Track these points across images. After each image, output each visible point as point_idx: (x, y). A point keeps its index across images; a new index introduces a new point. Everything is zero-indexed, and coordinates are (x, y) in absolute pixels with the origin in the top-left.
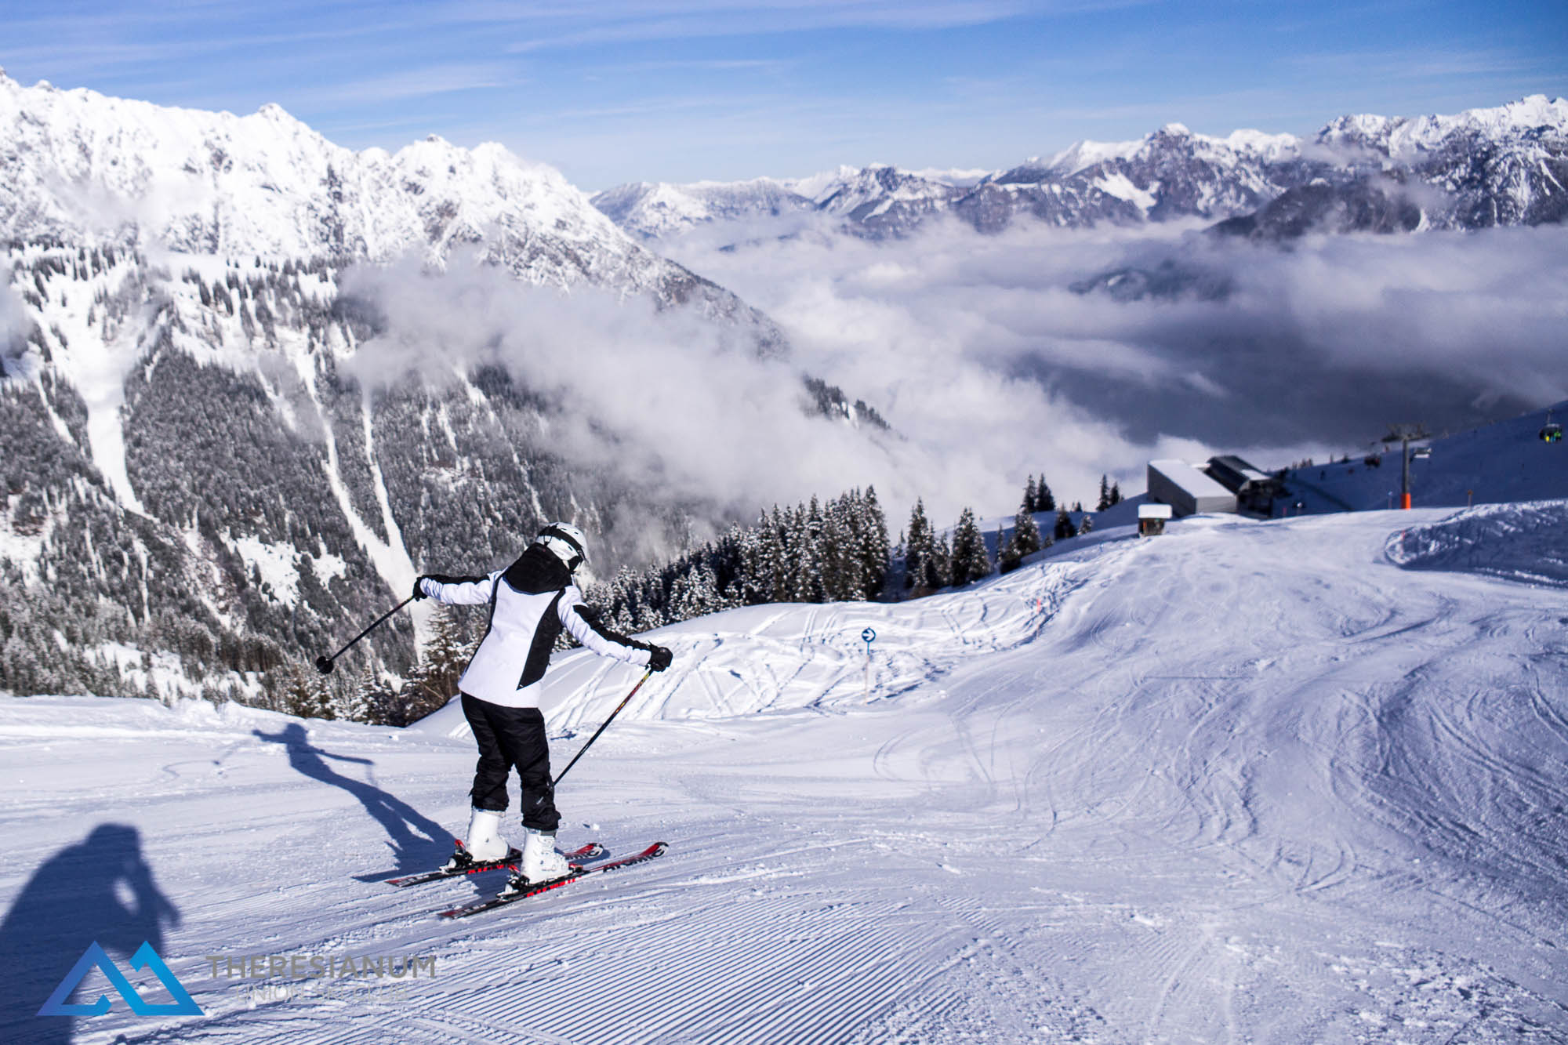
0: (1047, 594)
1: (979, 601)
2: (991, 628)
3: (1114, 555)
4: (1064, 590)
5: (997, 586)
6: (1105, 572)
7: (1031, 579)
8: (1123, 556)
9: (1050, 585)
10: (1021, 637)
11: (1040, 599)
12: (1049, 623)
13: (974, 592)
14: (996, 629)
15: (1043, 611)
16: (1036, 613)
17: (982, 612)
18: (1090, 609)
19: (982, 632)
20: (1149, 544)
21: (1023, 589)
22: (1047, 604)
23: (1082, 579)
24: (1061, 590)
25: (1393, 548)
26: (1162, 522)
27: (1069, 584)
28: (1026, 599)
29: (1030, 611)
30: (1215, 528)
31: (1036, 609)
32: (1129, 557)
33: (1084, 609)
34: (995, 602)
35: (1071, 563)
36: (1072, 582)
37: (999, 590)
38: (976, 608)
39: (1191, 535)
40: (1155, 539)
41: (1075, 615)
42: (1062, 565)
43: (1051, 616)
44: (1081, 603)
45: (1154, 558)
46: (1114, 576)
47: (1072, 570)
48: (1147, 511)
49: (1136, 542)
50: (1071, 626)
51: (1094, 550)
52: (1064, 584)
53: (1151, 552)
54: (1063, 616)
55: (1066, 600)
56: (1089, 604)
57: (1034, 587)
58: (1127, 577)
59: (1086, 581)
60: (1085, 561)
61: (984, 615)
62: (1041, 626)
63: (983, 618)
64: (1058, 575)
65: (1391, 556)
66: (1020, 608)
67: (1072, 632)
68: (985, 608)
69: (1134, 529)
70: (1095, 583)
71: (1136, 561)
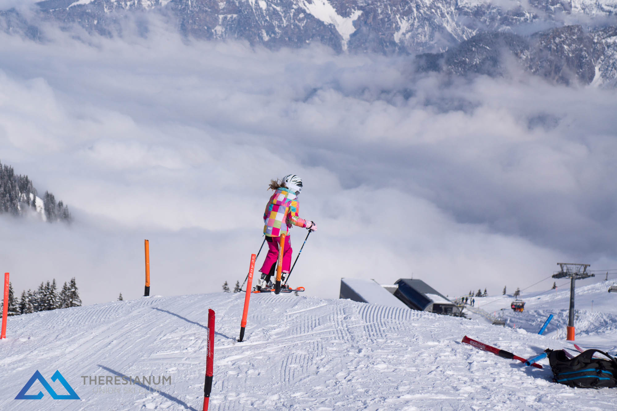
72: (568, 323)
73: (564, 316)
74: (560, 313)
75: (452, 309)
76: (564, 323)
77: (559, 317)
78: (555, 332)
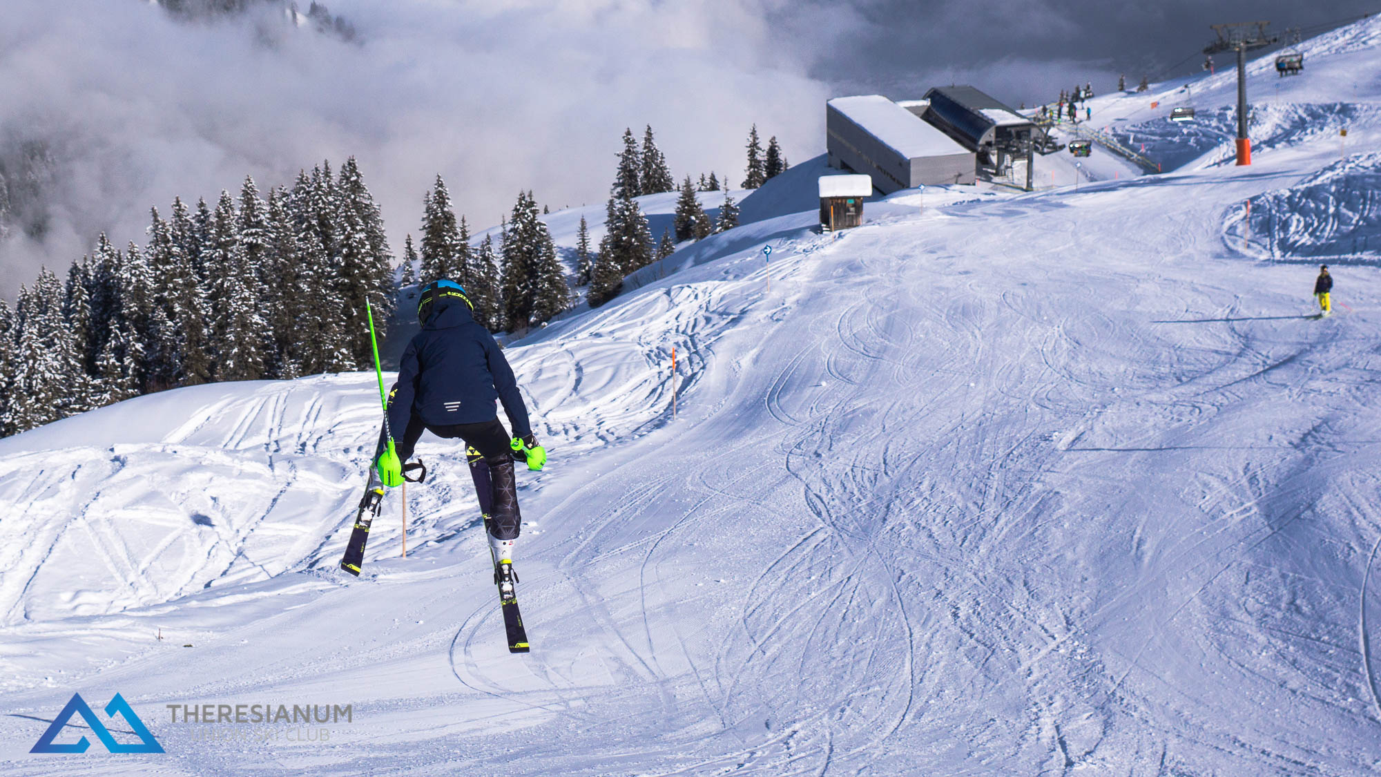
0: (681, 339)
1: (567, 358)
2: (592, 404)
3: (786, 264)
4: (708, 330)
5: (593, 329)
6: (775, 295)
7: (650, 314)
8: (801, 266)
9: (683, 321)
10: (645, 415)
11: (670, 346)
12: (691, 389)
13: (557, 341)
14: (601, 404)
15: (678, 367)
16: (667, 372)
17: (574, 376)
18: (756, 361)
19: (577, 412)
20: (841, 241)
21: (638, 331)
22: (683, 356)
23: (737, 310)
24: (703, 331)
25: (1232, 229)
26: (858, 202)
27: (715, 317)
28: (647, 349)
29: (656, 369)
30: (945, 210)
31: (666, 364)
32: (810, 266)
33: (746, 361)
34: (595, 358)
35: (717, 282)
36: (721, 314)
37: (598, 335)
38: (562, 370)
39: (907, 224)
40: (850, 234)
41: (732, 371)
42: (701, 286)
43: (694, 375)
44: (741, 349)
45: (853, 267)
46: (790, 301)
47: (716, 296)
48: (833, 186)
49: (819, 240)
50: (727, 393)
51: (750, 255)
52: (708, 320)
53: (844, 257)
54: (712, 377)
55: (715, 348)
56: (753, 352)
57: (658, 326)
58: (813, 301)
59: (743, 312)
60: (736, 277)
61: (578, 381)
62: (678, 394)
63: (575, 389)
64: (696, 304)
65: (1230, 244)
66: (638, 365)
67: (729, 403)
68: (579, 369)
69: (813, 217)
70: (759, 315)
71: (824, 273)
72: (1236, 130)
73: (1229, 118)
74: (1220, 114)
75: (1029, 131)
76: (1230, 131)
77: (1219, 121)
78: (1216, 150)
